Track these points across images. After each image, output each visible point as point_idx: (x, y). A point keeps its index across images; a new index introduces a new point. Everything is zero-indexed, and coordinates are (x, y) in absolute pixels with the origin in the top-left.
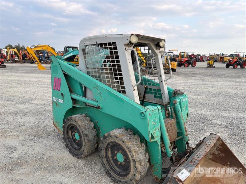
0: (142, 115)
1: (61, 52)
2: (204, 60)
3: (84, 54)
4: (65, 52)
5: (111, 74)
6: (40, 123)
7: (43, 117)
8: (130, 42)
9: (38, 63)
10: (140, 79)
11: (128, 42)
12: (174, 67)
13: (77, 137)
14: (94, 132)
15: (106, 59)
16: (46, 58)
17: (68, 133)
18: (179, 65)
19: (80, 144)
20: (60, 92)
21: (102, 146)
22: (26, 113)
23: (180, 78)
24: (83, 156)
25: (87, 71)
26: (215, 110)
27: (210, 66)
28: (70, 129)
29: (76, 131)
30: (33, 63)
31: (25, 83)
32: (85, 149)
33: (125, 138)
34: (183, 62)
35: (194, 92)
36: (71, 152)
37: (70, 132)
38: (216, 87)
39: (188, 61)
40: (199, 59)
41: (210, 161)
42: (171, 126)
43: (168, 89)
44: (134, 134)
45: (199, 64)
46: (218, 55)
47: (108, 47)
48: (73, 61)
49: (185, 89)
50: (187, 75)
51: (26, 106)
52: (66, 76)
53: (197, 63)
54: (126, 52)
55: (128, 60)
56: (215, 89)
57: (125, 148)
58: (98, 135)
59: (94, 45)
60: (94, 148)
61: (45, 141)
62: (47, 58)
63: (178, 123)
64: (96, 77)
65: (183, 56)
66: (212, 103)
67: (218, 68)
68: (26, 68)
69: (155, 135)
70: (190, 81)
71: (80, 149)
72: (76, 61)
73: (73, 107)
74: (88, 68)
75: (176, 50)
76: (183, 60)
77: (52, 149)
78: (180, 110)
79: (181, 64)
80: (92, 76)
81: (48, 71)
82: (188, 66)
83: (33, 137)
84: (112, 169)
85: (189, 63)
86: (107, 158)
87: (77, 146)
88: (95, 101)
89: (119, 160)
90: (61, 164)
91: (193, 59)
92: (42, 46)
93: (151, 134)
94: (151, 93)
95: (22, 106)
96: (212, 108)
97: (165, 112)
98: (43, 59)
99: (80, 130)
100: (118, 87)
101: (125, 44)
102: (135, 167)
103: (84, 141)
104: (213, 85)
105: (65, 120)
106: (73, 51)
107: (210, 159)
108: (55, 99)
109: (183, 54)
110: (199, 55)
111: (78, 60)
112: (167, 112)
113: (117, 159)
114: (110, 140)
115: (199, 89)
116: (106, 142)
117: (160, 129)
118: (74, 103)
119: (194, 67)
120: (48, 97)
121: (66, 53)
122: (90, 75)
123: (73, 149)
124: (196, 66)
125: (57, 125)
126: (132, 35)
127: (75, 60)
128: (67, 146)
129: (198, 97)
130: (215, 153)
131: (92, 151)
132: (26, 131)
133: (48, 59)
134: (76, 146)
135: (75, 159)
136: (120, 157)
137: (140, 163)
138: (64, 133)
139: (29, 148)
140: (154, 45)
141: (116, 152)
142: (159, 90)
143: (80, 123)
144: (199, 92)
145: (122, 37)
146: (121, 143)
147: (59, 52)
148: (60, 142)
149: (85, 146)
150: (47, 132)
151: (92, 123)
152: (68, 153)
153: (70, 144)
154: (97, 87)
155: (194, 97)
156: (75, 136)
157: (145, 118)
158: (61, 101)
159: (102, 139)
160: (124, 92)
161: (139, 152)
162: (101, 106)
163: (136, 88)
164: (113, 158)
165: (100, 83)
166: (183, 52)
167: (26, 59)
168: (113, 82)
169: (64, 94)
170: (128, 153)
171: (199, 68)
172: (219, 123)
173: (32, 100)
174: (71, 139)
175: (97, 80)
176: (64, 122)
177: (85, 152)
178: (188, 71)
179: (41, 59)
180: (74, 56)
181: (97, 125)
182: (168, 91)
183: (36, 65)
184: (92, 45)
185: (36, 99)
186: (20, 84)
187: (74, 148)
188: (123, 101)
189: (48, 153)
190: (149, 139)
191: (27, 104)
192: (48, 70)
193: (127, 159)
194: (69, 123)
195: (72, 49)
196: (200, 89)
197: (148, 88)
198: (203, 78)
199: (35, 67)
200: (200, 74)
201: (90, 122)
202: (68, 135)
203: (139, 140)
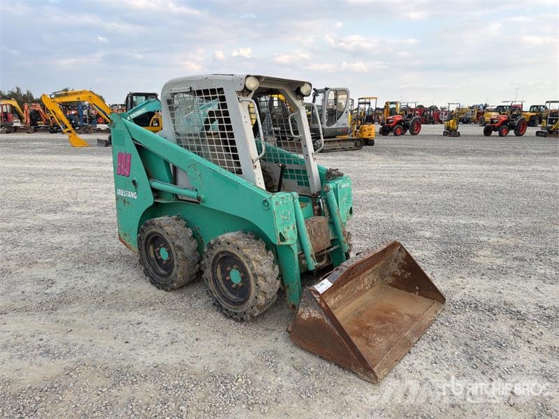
0: (265, 205)
1: (120, 107)
2: (443, 119)
3: (171, 109)
4: (129, 106)
5: (218, 142)
6: (90, 243)
7: (96, 234)
8: (245, 87)
9: (69, 132)
10: (264, 148)
11: (242, 88)
12: (370, 135)
13: (164, 254)
14: (194, 244)
15: (209, 118)
16: (85, 121)
17: (147, 249)
18: (385, 131)
19: (168, 266)
20: (130, 179)
21: (207, 262)
22: (61, 228)
23: (381, 158)
24: (175, 285)
25: (177, 139)
26: (428, 215)
27: (451, 133)
28: (151, 243)
29: (161, 245)
30: (56, 133)
31: (46, 174)
32: (179, 273)
33: (241, 243)
34: (391, 125)
35: (399, 184)
36: (153, 282)
37: (151, 248)
38: (447, 174)
39: (403, 121)
40: (431, 118)
41: (390, 287)
42: (319, 227)
43: (319, 169)
44: (257, 238)
45: (429, 128)
46: (471, 108)
47: (210, 96)
48: (148, 126)
49: (384, 179)
50: (395, 152)
51: (57, 217)
52: (140, 149)
53: (422, 126)
54: (240, 104)
55: (243, 118)
56: (445, 177)
57: (242, 259)
58: (199, 249)
59: (187, 93)
60: (194, 272)
61: (105, 270)
62: (88, 121)
63: (332, 223)
64: (192, 149)
65: (392, 112)
66: (428, 202)
67: (468, 136)
68: (42, 143)
69: (287, 236)
70: (398, 164)
71: (169, 274)
72: (154, 124)
73: (156, 204)
74: (177, 134)
75: (374, 98)
76: (391, 121)
77: (120, 280)
78: (336, 202)
79: (387, 129)
80: (187, 147)
81: (93, 148)
82: (403, 134)
83: (81, 265)
84: (223, 296)
85: (406, 127)
86: (215, 280)
87: (165, 270)
88: (192, 190)
89: (233, 281)
90: (137, 299)
91: (414, 118)
92: (76, 94)
93: (280, 233)
94: (293, 177)
95: (50, 217)
96: (424, 212)
97: (313, 207)
98: (79, 123)
99: (169, 241)
100: (230, 164)
101: (237, 92)
102: (257, 285)
103: (177, 258)
104: (444, 170)
105: (142, 227)
106: (147, 103)
107: (391, 285)
108: (121, 193)
109: (392, 106)
110: (433, 108)
111: (158, 122)
112: (317, 207)
113: (230, 280)
114: (219, 249)
115: (411, 179)
116: (211, 254)
117: (296, 228)
118: (156, 197)
119: (416, 134)
120: (101, 199)
121: (132, 108)
122: (182, 146)
123: (158, 277)
124: (420, 133)
125: (126, 239)
126: (248, 76)
127: (152, 123)
128: (147, 273)
129: (404, 193)
130: (396, 273)
131: (191, 277)
132: (68, 256)
133: (90, 122)
134: (162, 272)
135: (161, 293)
136: (235, 276)
137: (265, 278)
138: (139, 249)
139: (77, 281)
140: (293, 92)
141: (229, 269)
142: (305, 172)
143: (168, 229)
144: (409, 184)
145: (233, 81)
146: (235, 251)
147: (116, 105)
148: (133, 270)
149: (178, 266)
150: (106, 256)
151: (190, 230)
152: (149, 284)
153: (151, 269)
154: (194, 165)
155: (395, 194)
156: (159, 255)
157: (269, 209)
158: (132, 195)
159: (205, 250)
160: (239, 172)
161: (262, 262)
162: (203, 196)
163: (258, 164)
164: (224, 279)
165: (199, 158)
166: (392, 103)
167: (39, 122)
168: (221, 157)
169: (137, 181)
170: (246, 265)
171: (426, 137)
172: (427, 236)
173: (68, 205)
174: (152, 260)
175: (195, 153)
176: (140, 231)
177: (179, 276)
178: (400, 144)
179: (73, 122)
180: (151, 114)
181: (198, 234)
182: (319, 172)
183: (66, 137)
184: (184, 93)
185: (77, 204)
186: (35, 175)
187: (159, 274)
188: (237, 185)
189: (112, 286)
190: (277, 242)
191: (60, 213)
192: (92, 146)
193: (245, 277)
194: (149, 232)
195: (144, 98)
196: (413, 179)
197: (286, 168)
198: (426, 158)
199: (64, 141)
200: (423, 150)
201: (186, 228)
202: (148, 254)
203: (264, 246)
